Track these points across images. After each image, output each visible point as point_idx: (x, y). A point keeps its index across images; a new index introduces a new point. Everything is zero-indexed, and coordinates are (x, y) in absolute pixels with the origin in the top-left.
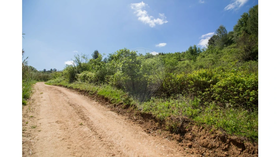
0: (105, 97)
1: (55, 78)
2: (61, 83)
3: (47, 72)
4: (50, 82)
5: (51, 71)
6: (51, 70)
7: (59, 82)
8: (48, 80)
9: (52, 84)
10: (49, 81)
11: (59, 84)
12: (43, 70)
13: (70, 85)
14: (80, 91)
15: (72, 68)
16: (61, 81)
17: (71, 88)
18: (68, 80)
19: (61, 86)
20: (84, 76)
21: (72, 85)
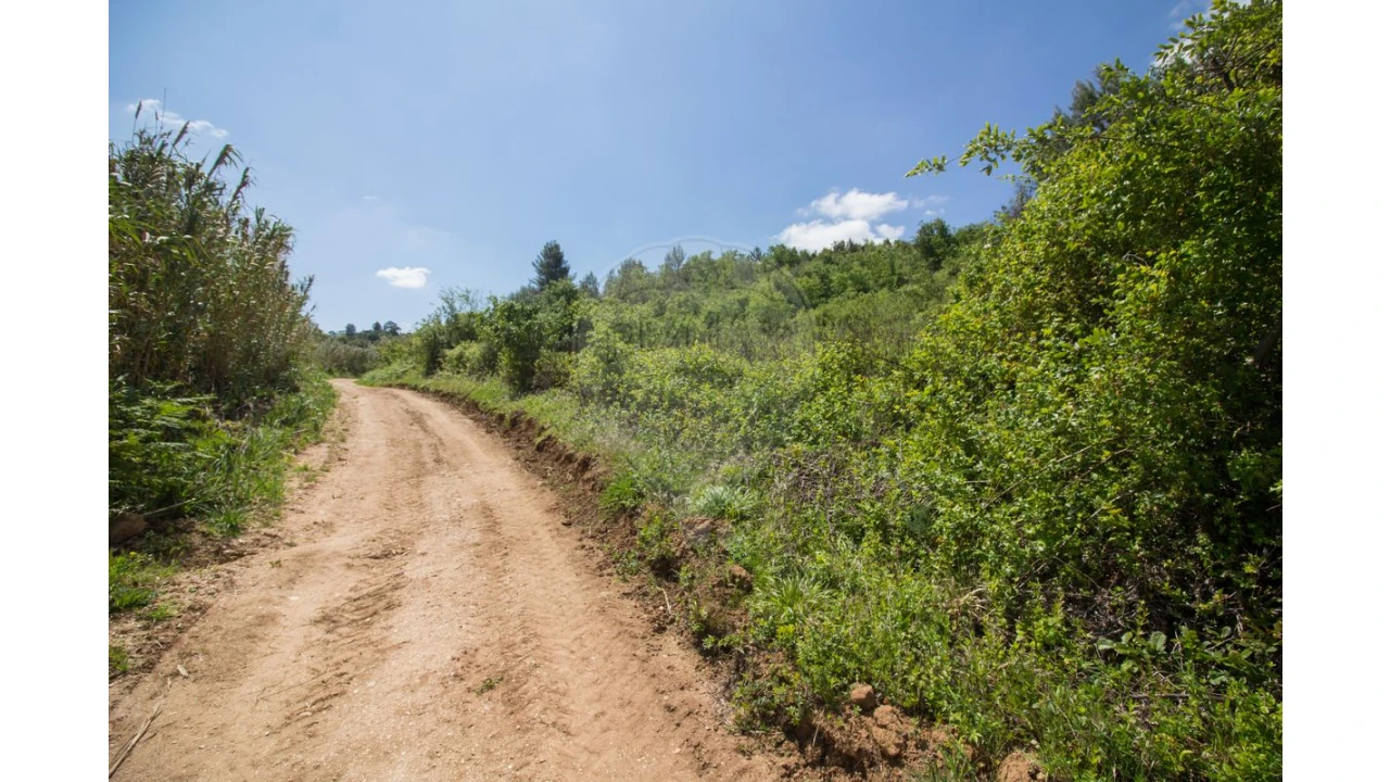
0: (472, 397)
1: (390, 364)
2: (404, 380)
3: (360, 335)
4: (374, 378)
5: (374, 336)
6: (377, 326)
7: (398, 377)
8: (364, 371)
9: (380, 382)
10: (367, 376)
11: (399, 381)
12: (344, 329)
13: (423, 383)
14: (444, 395)
15: (431, 333)
16: (404, 372)
17: (424, 391)
18: (421, 368)
19: (402, 386)
20: (460, 357)
21: (429, 382)
